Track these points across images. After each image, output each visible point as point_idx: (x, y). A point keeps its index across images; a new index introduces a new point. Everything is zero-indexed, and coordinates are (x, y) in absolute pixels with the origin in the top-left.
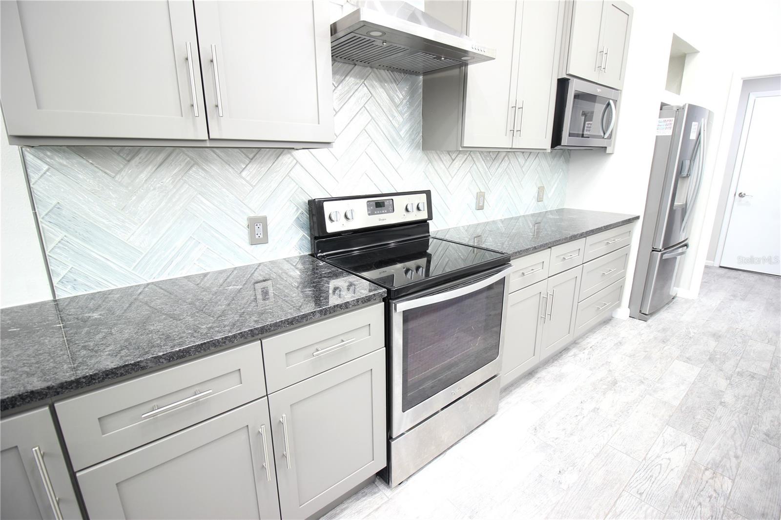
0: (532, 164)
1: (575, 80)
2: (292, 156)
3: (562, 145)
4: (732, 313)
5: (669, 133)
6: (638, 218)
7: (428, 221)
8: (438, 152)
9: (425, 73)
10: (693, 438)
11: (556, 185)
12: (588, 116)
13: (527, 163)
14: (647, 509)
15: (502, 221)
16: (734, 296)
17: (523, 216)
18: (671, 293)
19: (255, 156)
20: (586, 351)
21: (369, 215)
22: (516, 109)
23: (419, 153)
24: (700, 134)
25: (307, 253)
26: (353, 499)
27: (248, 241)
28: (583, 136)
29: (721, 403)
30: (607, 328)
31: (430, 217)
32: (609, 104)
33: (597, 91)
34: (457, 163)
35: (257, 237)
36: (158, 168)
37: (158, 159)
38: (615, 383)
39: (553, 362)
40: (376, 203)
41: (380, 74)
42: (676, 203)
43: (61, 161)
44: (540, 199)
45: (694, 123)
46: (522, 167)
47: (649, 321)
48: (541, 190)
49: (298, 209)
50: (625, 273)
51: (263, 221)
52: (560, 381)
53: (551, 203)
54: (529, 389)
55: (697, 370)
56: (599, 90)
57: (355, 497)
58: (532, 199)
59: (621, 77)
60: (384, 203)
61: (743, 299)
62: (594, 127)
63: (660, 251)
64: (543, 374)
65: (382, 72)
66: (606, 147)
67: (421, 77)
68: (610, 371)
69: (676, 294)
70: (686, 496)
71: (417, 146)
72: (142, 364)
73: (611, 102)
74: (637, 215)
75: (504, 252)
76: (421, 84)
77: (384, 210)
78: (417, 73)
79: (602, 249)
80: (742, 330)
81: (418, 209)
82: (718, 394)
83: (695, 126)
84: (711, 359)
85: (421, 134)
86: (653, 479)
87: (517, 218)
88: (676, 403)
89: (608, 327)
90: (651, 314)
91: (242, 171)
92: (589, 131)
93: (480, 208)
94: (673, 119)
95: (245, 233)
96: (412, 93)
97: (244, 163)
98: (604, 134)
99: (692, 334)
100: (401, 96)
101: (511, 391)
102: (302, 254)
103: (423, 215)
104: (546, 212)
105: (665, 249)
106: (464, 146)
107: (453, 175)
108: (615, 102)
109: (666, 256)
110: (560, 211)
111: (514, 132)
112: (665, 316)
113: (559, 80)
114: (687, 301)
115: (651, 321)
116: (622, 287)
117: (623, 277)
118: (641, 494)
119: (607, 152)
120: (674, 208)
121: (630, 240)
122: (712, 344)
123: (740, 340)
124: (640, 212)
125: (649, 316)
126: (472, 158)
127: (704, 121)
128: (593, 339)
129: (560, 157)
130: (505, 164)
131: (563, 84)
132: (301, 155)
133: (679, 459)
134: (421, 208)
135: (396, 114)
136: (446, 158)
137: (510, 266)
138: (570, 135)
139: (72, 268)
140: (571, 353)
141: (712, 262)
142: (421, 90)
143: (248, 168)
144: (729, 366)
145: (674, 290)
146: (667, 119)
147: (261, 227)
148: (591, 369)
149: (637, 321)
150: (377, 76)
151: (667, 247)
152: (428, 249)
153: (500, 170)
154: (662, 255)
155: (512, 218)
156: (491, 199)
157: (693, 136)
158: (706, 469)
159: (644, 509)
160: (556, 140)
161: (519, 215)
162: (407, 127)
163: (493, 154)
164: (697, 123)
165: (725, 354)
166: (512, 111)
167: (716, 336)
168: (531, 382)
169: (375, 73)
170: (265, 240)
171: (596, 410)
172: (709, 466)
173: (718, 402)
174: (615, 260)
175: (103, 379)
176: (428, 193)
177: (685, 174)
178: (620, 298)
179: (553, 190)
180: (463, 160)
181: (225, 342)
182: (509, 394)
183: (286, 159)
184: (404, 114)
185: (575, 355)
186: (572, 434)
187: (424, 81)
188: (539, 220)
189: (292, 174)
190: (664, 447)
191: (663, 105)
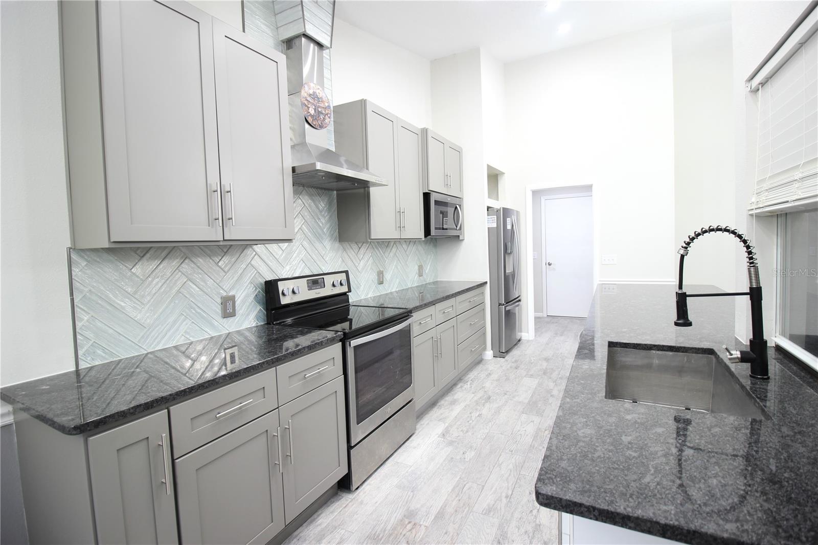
0: (412, 249)
1: (434, 193)
2: (253, 249)
3: (432, 235)
4: (555, 344)
5: (495, 225)
6: (486, 283)
7: (347, 294)
8: (350, 243)
9: (337, 191)
10: (537, 417)
11: (430, 264)
12: (444, 214)
13: (409, 249)
14: (516, 457)
15: (397, 292)
16: (556, 334)
17: (411, 288)
18: (517, 338)
19: (227, 251)
20: (469, 383)
21: (309, 290)
22: (400, 213)
23: (337, 244)
24: (513, 225)
25: (262, 324)
26: (324, 506)
27: (221, 315)
28: (443, 229)
29: (551, 396)
30: (480, 367)
31: (350, 291)
32: (456, 208)
33: (449, 200)
34: (362, 250)
35: (228, 311)
36: (162, 261)
37: (162, 255)
38: (489, 398)
39: (447, 394)
40: (313, 281)
41: (309, 191)
42: (507, 271)
43: (95, 258)
44: (420, 275)
45: (508, 219)
46: (406, 252)
47: (506, 358)
48: (421, 268)
49: (256, 290)
50: (485, 323)
51: (232, 299)
52: (454, 404)
53: (429, 278)
54: (435, 413)
55: (536, 381)
56: (449, 199)
57: (326, 505)
58: (416, 275)
59: (461, 190)
60: (318, 281)
61: (561, 335)
62: (449, 223)
63: (504, 305)
64: (442, 402)
65: (310, 189)
66: (459, 236)
67: (335, 192)
68: (485, 392)
69: (521, 337)
70: (536, 446)
71: (335, 239)
72: (217, 380)
73: (458, 206)
74: (486, 281)
75: (407, 308)
76: (335, 196)
77: (318, 286)
78: (332, 190)
79: (466, 306)
80: (561, 353)
81: (341, 284)
82: (549, 391)
83: (508, 220)
84: (545, 373)
85: (337, 230)
86: (517, 443)
87: (407, 289)
88: (526, 401)
89: (481, 365)
90: (507, 352)
91: (219, 262)
92: (447, 224)
93: (381, 283)
94: (495, 217)
95: (218, 309)
96: (330, 204)
97: (220, 255)
98: (456, 227)
99: (533, 361)
100: (323, 205)
101: (422, 417)
102: (259, 324)
103: (344, 289)
104: (426, 284)
105: (506, 303)
106: (372, 238)
107: (360, 259)
108: (460, 206)
109: (508, 308)
110: (435, 283)
111: (401, 228)
112: (515, 353)
113: (424, 194)
114: (528, 341)
115: (508, 357)
116: (484, 334)
117: (484, 327)
118: (512, 451)
119: (460, 239)
120: (507, 274)
121: (484, 298)
122: (545, 364)
123: (560, 359)
124: (487, 278)
125: (506, 354)
126: (372, 246)
127: (514, 217)
128: (472, 375)
129: (430, 243)
130: (394, 250)
131: (427, 196)
132: (259, 248)
133: (530, 429)
134: (344, 283)
135: (321, 217)
136: (355, 246)
137: (412, 316)
138: (436, 228)
139: (94, 342)
140: (459, 386)
141: (542, 314)
142: (336, 201)
143: (223, 259)
144: (554, 375)
145: (518, 335)
146: (492, 217)
147: (231, 303)
148: (473, 393)
149: (499, 359)
150: (307, 192)
151: (508, 302)
152: (349, 315)
153: (392, 254)
154: (505, 307)
155: (403, 290)
156: (388, 276)
157: (509, 227)
158: (546, 430)
159: (514, 458)
160: (427, 232)
161: (407, 287)
162: (328, 226)
163: (385, 244)
164: (509, 219)
165: (552, 369)
166: (398, 215)
167: (547, 360)
168: (435, 409)
169: (306, 190)
170: (233, 314)
171: (480, 415)
172: (547, 428)
173: (550, 396)
174: (477, 313)
175: (197, 389)
176: (347, 272)
177: (509, 251)
178: (485, 343)
179: (428, 268)
180: (367, 248)
181: (258, 367)
182: (421, 419)
183: (249, 251)
184: (325, 217)
185: (461, 387)
186: (467, 432)
187: (338, 195)
188: (422, 289)
189: (253, 262)
190: (521, 425)
191: (488, 208)
